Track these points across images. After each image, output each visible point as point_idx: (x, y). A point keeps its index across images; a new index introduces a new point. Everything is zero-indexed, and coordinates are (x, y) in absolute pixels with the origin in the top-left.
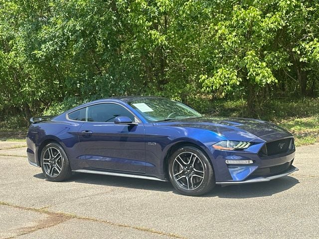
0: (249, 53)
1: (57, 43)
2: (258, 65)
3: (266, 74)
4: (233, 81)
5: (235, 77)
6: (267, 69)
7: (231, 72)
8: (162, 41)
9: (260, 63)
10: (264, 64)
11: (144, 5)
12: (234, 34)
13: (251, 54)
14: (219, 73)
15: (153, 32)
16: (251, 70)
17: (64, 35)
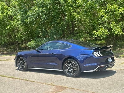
0: (113, 22)
1: (34, 17)
2: (116, 27)
3: (120, 31)
4: (106, 33)
5: (107, 32)
6: (120, 29)
7: (105, 30)
8: (77, 17)
9: (117, 27)
10: (119, 27)
11: (71, 3)
12: (107, 15)
13: (114, 23)
14: (100, 30)
15: (74, 13)
16: (113, 29)
17: (37, 14)
